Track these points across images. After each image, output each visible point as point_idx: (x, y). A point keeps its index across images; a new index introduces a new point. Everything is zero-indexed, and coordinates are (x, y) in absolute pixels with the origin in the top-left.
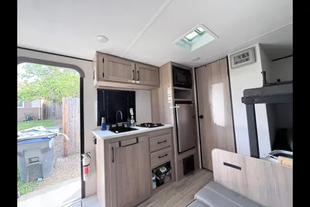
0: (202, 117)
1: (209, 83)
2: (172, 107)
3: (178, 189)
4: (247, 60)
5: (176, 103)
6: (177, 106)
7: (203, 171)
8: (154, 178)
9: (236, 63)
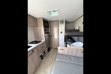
0: (52, 36)
1: (54, 27)
2: (44, 35)
3: (48, 57)
4: (63, 23)
5: (45, 33)
6: (46, 34)
7: (52, 49)
8: (40, 58)
9: (60, 23)
